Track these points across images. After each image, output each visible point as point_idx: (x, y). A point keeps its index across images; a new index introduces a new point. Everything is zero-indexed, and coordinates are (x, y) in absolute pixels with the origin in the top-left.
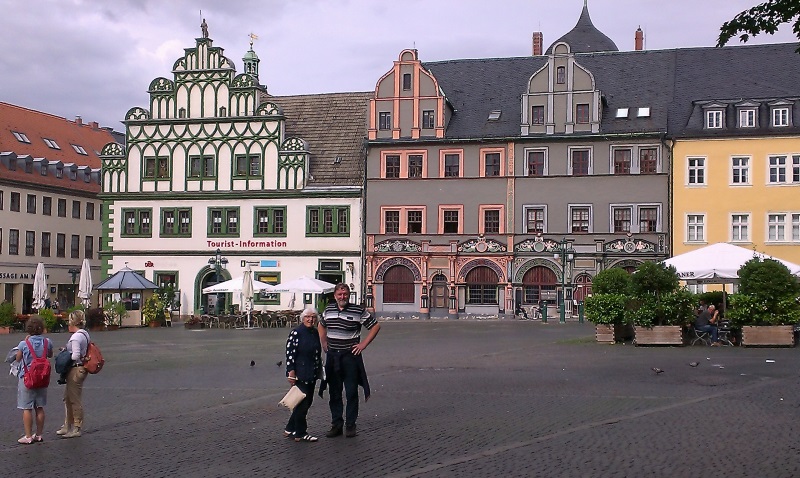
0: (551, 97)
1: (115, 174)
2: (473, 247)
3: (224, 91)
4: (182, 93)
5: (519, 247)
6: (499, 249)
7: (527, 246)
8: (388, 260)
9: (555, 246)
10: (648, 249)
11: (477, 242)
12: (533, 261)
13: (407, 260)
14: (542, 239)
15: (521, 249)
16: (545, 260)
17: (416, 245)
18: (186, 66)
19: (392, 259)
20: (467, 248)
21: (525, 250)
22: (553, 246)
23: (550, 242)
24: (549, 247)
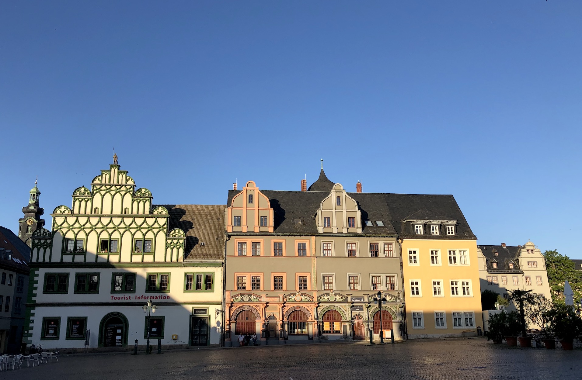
0: (334, 212)
1: (42, 250)
2: (293, 298)
3: (128, 198)
4: (97, 198)
5: (320, 299)
6: (309, 299)
7: (325, 298)
8: (239, 307)
9: (341, 298)
10: (392, 300)
11: (295, 295)
12: (328, 307)
13: (252, 307)
14: (334, 293)
15: (321, 300)
16: (335, 306)
17: (258, 297)
18: (101, 181)
19: (242, 306)
20: (290, 299)
21: (324, 300)
22: (340, 298)
23: (338, 295)
24: (338, 299)
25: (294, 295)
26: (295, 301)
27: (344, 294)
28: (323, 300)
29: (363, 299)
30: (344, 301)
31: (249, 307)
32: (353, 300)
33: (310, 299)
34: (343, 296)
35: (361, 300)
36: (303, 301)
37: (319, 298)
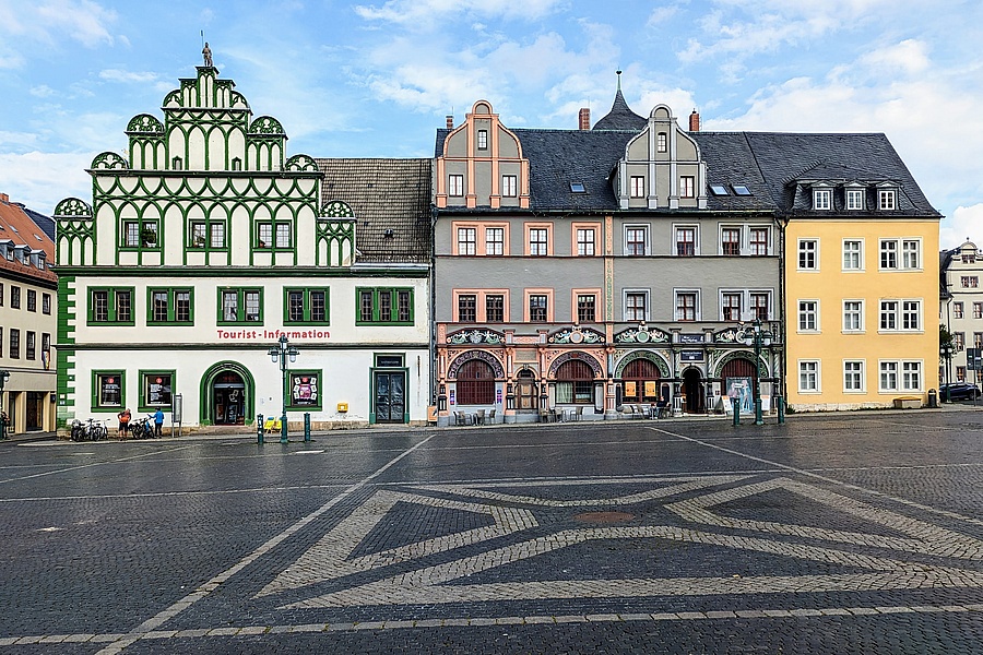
0: (653, 166)
1: (77, 241)
2: (567, 338)
4: (176, 136)
5: (620, 338)
7: (629, 337)
8: (464, 354)
9: (661, 337)
11: (571, 332)
12: (635, 353)
13: (488, 354)
14: (646, 327)
15: (622, 340)
16: (649, 353)
17: (498, 335)
18: (181, 102)
19: (469, 353)
20: (560, 339)
21: (627, 340)
22: (658, 336)
23: (655, 331)
24: (654, 338)
26: (571, 342)
27: (666, 328)
29: (703, 339)
30: (666, 341)
31: (481, 353)
32: (685, 339)
33: (599, 339)
34: (664, 333)
35: (699, 340)
36: (586, 343)
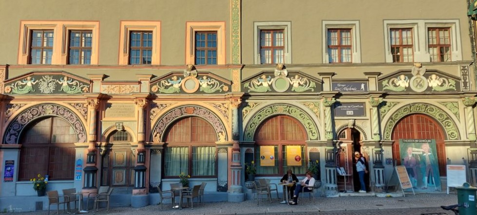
2: (176, 86)
5: (250, 85)
6: (218, 88)
7: (261, 84)
8: (29, 109)
9: (306, 84)
10: (446, 87)
11: (183, 78)
12: (271, 106)
13: (65, 109)
14: (285, 72)
15: (253, 89)
16: (290, 106)
17: (80, 82)
19: (37, 106)
20: (167, 87)
21: (259, 89)
22: (302, 83)
23: (297, 77)
24: (296, 85)
25: (181, 76)
26: (181, 91)
27: (314, 72)
28: (255, 90)
29: (366, 87)
30: (313, 90)
31: (55, 107)
32: (339, 87)
33: (222, 88)
34: (310, 78)
35: (359, 88)
36: (203, 92)
37: (247, 85)
